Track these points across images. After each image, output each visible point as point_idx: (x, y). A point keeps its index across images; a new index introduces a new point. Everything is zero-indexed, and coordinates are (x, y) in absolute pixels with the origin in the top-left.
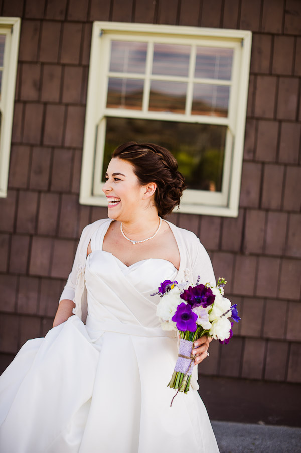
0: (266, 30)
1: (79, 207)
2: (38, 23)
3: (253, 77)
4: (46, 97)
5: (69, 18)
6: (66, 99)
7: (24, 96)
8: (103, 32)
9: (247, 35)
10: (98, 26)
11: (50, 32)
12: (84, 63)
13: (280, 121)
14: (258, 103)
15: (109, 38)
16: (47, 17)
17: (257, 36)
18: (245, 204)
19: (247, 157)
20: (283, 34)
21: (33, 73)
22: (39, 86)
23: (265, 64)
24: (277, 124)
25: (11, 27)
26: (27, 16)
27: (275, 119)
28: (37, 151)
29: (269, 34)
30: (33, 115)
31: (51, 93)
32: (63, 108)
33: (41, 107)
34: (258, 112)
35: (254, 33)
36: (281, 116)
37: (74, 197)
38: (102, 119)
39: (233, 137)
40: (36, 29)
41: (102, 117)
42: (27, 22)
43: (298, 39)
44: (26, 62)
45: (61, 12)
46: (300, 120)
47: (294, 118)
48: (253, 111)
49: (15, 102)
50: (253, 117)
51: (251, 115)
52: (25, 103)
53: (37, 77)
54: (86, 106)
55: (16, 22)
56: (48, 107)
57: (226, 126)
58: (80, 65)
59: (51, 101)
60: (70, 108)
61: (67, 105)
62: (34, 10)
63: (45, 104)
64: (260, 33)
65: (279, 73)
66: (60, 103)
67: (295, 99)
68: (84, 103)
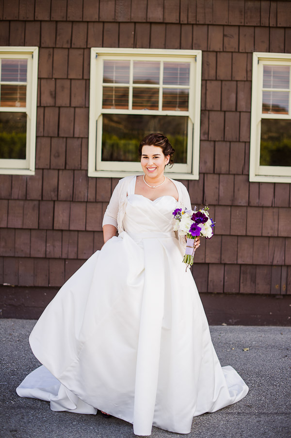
0: (211, 50)
1: (88, 179)
2: (51, 50)
3: (204, 82)
4: (59, 103)
5: (73, 46)
6: (73, 105)
7: (44, 103)
8: (97, 55)
9: (198, 53)
10: (94, 51)
11: (60, 56)
12: (85, 77)
13: (225, 112)
14: (208, 100)
15: (101, 60)
16: (57, 46)
17: (205, 53)
18: (204, 171)
19: (203, 138)
20: (223, 51)
21: (49, 86)
22: (54, 96)
23: (212, 73)
24: (223, 114)
25: (32, 53)
26: (42, 46)
27: (221, 110)
28: (54, 141)
29: (213, 51)
30: (51, 114)
31: (63, 99)
32: (72, 110)
33: (57, 109)
34: (209, 107)
35: (203, 51)
36: (224, 108)
37: (84, 172)
38: (100, 116)
39: (193, 124)
40: (50, 55)
41: (100, 114)
42: (43, 50)
43: (234, 54)
44: (44, 78)
45: (68, 42)
46: (238, 110)
47: (234, 109)
48: (205, 106)
49: (37, 107)
50: (205, 110)
51: (203, 108)
52: (44, 107)
53: (53, 89)
54: (89, 107)
55: (35, 50)
56: (61, 109)
57: (188, 117)
58: (83, 79)
59: (64, 105)
60: (77, 110)
61: (75, 108)
62: (48, 41)
63: (59, 107)
64: (207, 51)
65: (222, 79)
66: (70, 106)
67: (234, 96)
68: (87, 106)
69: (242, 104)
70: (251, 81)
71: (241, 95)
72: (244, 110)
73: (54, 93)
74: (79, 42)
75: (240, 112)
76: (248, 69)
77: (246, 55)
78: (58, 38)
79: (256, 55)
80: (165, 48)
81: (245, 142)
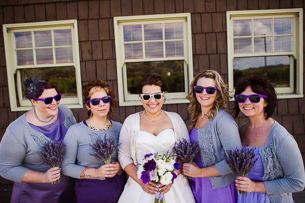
0: (197, 12)
1: (119, 108)
2: (86, 21)
3: (194, 35)
4: (95, 57)
5: (101, 17)
6: (105, 58)
7: (85, 58)
8: (119, 22)
9: (188, 15)
10: (116, 19)
11: (92, 25)
12: (111, 38)
13: (209, 55)
14: (197, 47)
15: (122, 25)
16: (90, 18)
17: (193, 15)
20: (205, 13)
21: (87, 46)
22: (91, 52)
23: (199, 28)
25: (73, 24)
26: (80, 18)
27: (206, 54)
29: (199, 13)
30: (90, 66)
31: (97, 55)
33: (94, 62)
34: (198, 52)
35: (191, 14)
36: (209, 52)
39: (188, 65)
40: (85, 25)
41: (124, 63)
42: (80, 22)
43: (213, 14)
44: (83, 41)
45: (97, 14)
46: (218, 53)
47: (215, 52)
48: (196, 52)
49: (80, 61)
50: (196, 55)
51: (194, 54)
52: (85, 61)
53: (90, 48)
54: (116, 59)
55: (75, 22)
56: (97, 61)
57: (183, 60)
58: (110, 40)
59: (98, 59)
60: (108, 61)
61: (106, 60)
62: (83, 15)
63: (96, 61)
64: (194, 13)
65: (206, 32)
66: (103, 59)
67: (214, 43)
68: (114, 58)
69: (221, 48)
70: (226, 32)
71: (220, 42)
72: (223, 52)
73: (91, 51)
74: (105, 14)
75: (220, 54)
76: (224, 24)
77: (221, 14)
78: (90, 12)
79: (229, 13)
80: (165, 13)
81: (224, 74)
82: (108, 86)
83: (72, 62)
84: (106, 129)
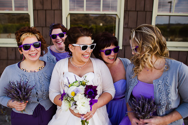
4: (45, 8)
6: (53, 8)
7: (37, 8)
13: (137, 11)
18: (125, 45)
19: (125, 27)
22: (43, 4)
24: (136, 13)
27: (135, 11)
28: (44, 29)
30: (41, 14)
31: (47, 6)
32: (53, 11)
33: (45, 11)
34: (129, 9)
36: (138, 9)
39: (119, 19)
41: (68, 14)
46: (145, 10)
47: (143, 10)
48: (127, 8)
49: (34, 10)
50: (127, 11)
51: (126, 10)
52: (38, 10)
54: (62, 10)
56: (47, 11)
57: (116, 15)
59: (48, 9)
60: (55, 11)
61: (54, 10)
63: (46, 10)
66: (51, 10)
67: (143, 2)
68: (61, 9)
69: (148, 7)
72: (149, 10)
73: (42, 2)
75: (146, 11)
82: (39, 32)
83: (27, 10)
84: (37, 71)
